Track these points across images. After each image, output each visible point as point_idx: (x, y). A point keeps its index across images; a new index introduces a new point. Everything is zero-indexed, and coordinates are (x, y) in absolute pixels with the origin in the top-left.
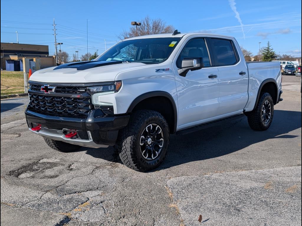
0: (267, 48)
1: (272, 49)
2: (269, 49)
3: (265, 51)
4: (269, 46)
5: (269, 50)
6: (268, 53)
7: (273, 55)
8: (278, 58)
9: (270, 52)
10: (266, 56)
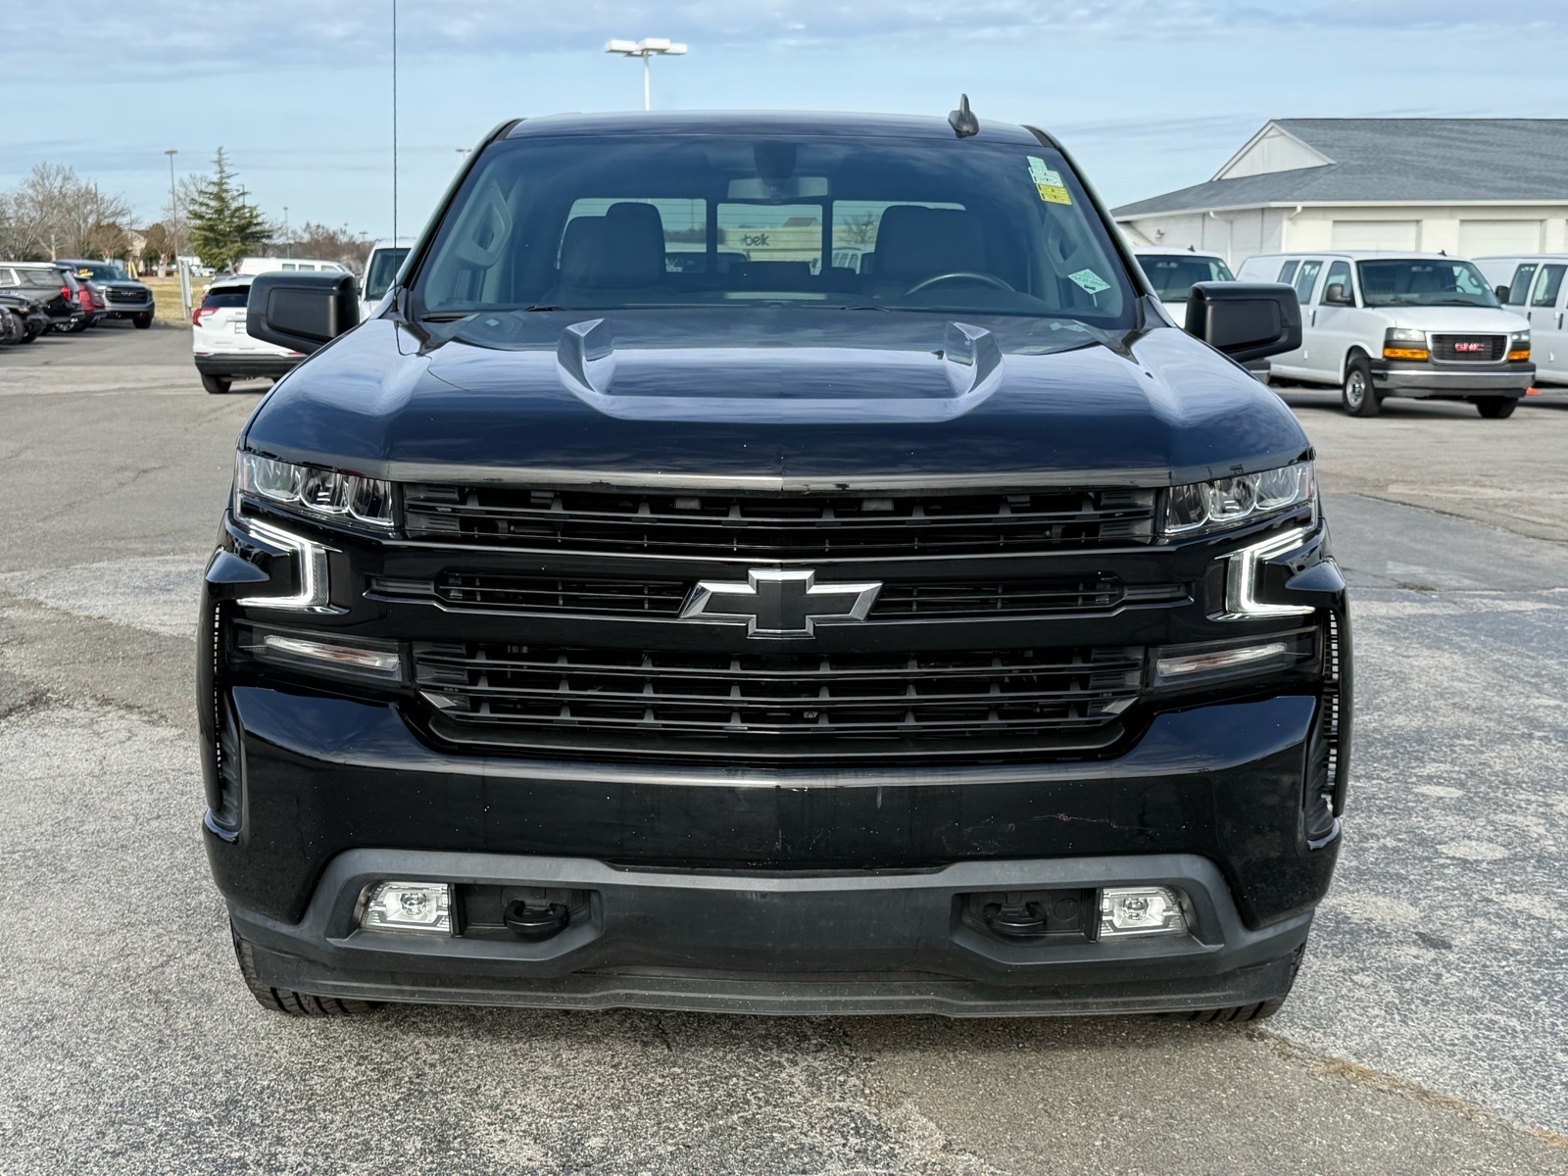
0: (214, 183)
1: (243, 194)
2: (226, 191)
3: (206, 201)
4: (222, 172)
5: (224, 195)
6: (219, 212)
7: (250, 224)
8: (278, 240)
9: (234, 205)
10: (211, 229)
